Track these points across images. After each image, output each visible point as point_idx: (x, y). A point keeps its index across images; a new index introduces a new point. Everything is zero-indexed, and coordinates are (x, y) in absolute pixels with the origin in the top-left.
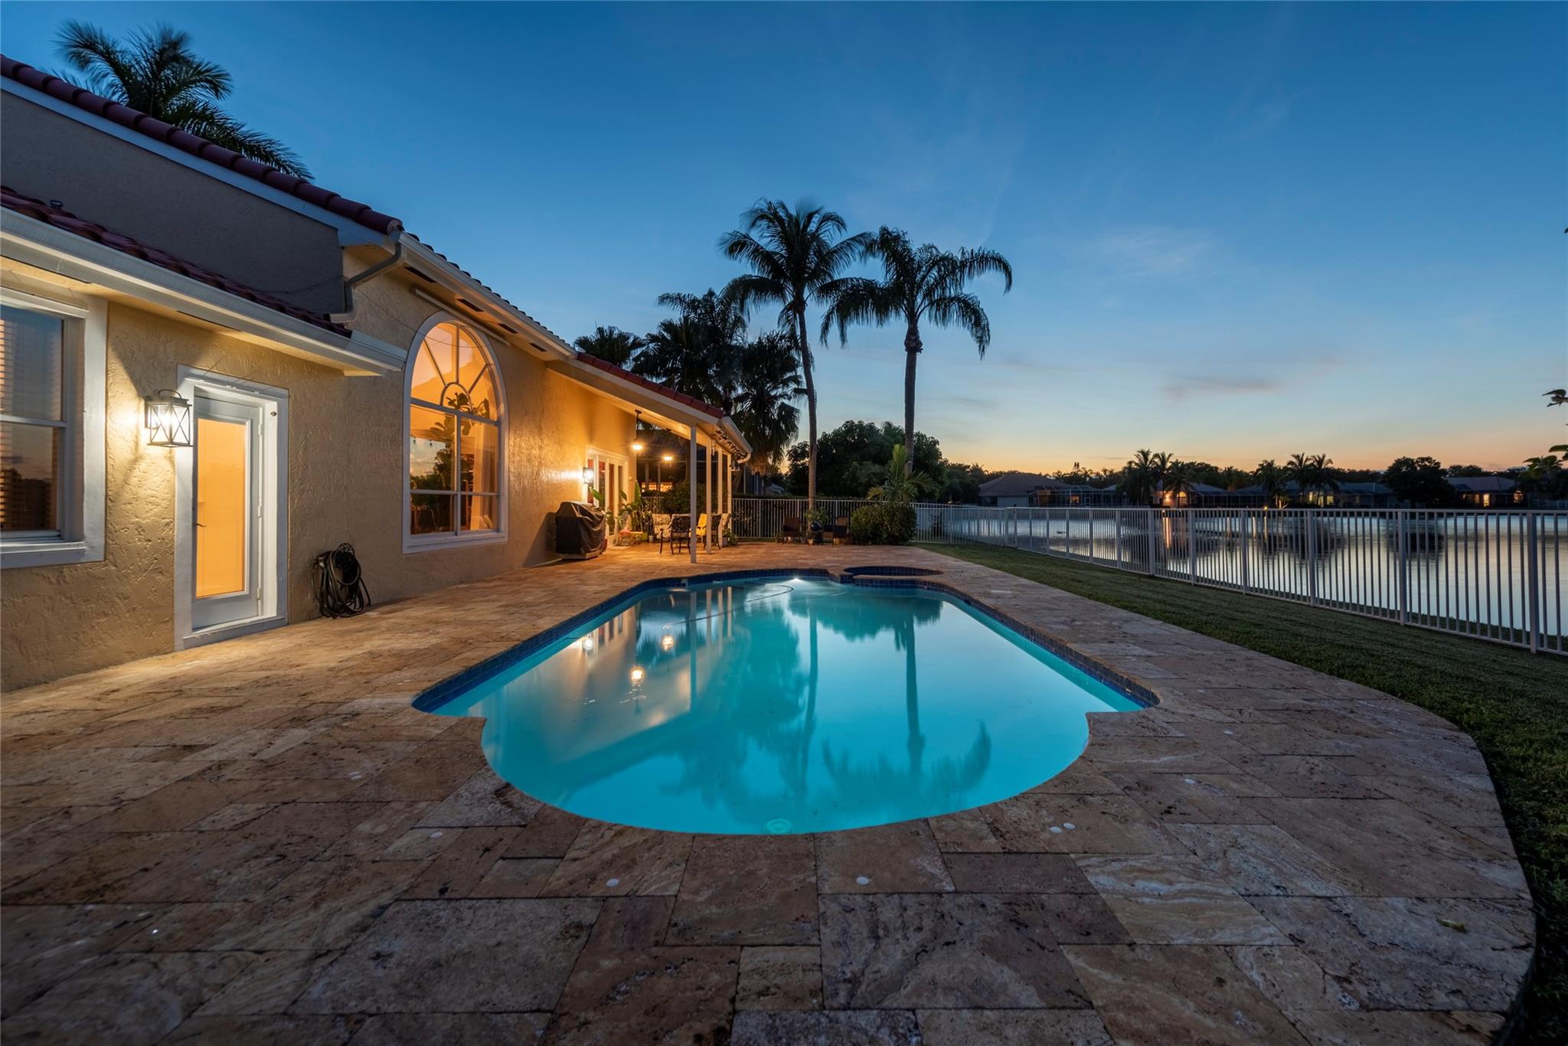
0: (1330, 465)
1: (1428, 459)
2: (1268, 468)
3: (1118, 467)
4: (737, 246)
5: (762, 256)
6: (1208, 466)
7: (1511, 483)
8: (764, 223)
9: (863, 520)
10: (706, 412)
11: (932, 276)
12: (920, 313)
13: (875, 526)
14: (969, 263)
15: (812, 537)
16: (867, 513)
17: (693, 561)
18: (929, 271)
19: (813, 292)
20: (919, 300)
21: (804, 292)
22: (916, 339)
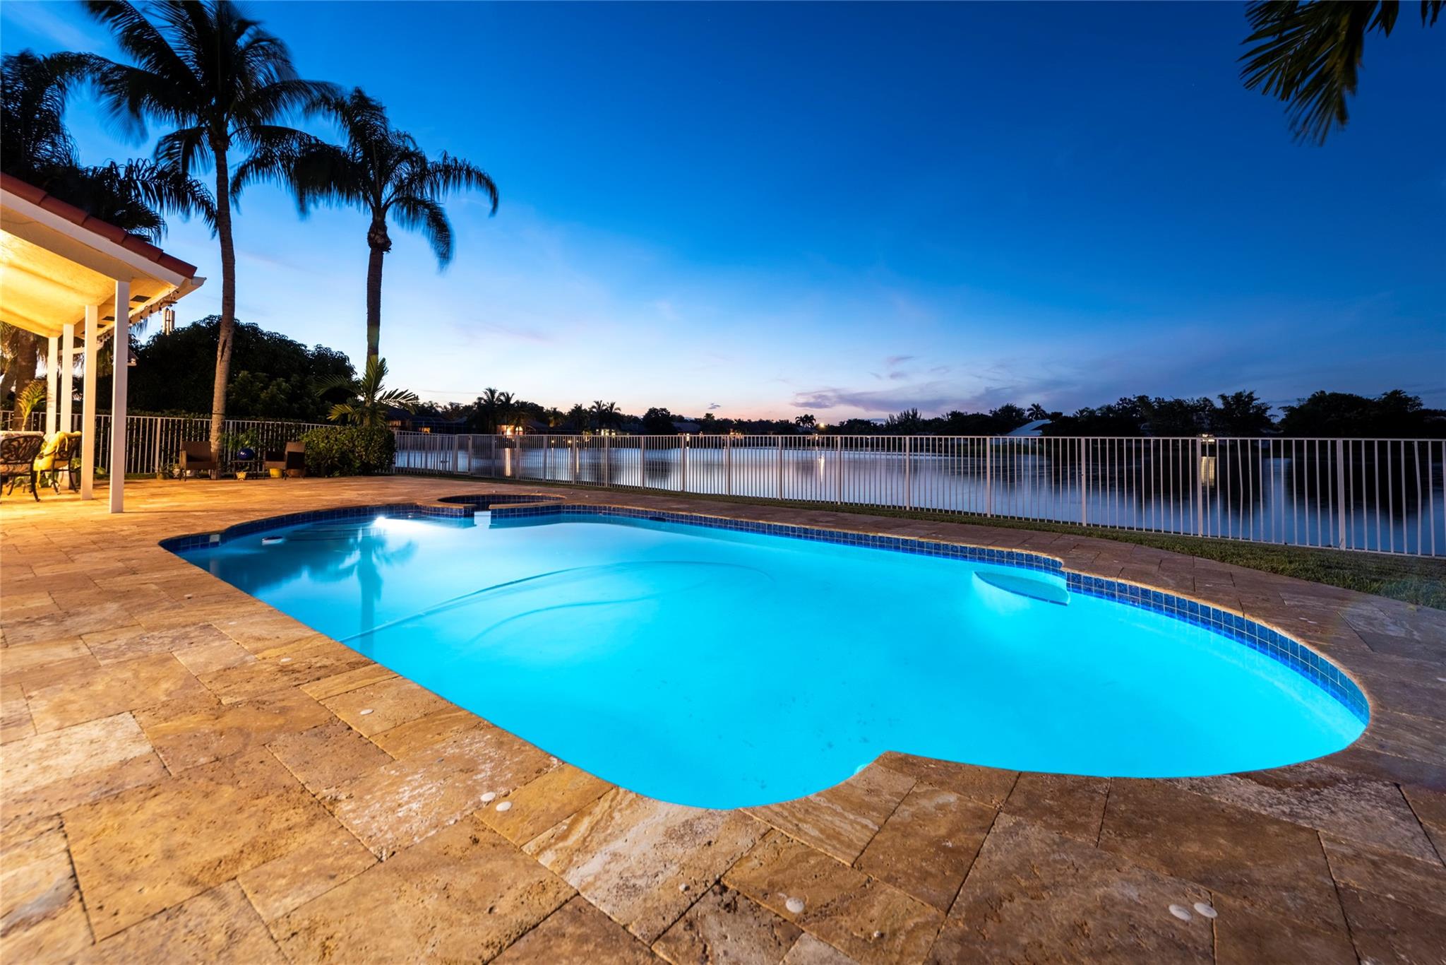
0: (617, 411)
2: (578, 410)
7: (698, 426)
9: (322, 445)
10: (157, 262)
11: (404, 170)
12: (386, 207)
13: (342, 453)
14: (453, 172)
15: (239, 468)
16: (327, 437)
17: (118, 509)
18: (398, 162)
19: (242, 129)
20: (388, 191)
21: (227, 125)
22: (385, 236)
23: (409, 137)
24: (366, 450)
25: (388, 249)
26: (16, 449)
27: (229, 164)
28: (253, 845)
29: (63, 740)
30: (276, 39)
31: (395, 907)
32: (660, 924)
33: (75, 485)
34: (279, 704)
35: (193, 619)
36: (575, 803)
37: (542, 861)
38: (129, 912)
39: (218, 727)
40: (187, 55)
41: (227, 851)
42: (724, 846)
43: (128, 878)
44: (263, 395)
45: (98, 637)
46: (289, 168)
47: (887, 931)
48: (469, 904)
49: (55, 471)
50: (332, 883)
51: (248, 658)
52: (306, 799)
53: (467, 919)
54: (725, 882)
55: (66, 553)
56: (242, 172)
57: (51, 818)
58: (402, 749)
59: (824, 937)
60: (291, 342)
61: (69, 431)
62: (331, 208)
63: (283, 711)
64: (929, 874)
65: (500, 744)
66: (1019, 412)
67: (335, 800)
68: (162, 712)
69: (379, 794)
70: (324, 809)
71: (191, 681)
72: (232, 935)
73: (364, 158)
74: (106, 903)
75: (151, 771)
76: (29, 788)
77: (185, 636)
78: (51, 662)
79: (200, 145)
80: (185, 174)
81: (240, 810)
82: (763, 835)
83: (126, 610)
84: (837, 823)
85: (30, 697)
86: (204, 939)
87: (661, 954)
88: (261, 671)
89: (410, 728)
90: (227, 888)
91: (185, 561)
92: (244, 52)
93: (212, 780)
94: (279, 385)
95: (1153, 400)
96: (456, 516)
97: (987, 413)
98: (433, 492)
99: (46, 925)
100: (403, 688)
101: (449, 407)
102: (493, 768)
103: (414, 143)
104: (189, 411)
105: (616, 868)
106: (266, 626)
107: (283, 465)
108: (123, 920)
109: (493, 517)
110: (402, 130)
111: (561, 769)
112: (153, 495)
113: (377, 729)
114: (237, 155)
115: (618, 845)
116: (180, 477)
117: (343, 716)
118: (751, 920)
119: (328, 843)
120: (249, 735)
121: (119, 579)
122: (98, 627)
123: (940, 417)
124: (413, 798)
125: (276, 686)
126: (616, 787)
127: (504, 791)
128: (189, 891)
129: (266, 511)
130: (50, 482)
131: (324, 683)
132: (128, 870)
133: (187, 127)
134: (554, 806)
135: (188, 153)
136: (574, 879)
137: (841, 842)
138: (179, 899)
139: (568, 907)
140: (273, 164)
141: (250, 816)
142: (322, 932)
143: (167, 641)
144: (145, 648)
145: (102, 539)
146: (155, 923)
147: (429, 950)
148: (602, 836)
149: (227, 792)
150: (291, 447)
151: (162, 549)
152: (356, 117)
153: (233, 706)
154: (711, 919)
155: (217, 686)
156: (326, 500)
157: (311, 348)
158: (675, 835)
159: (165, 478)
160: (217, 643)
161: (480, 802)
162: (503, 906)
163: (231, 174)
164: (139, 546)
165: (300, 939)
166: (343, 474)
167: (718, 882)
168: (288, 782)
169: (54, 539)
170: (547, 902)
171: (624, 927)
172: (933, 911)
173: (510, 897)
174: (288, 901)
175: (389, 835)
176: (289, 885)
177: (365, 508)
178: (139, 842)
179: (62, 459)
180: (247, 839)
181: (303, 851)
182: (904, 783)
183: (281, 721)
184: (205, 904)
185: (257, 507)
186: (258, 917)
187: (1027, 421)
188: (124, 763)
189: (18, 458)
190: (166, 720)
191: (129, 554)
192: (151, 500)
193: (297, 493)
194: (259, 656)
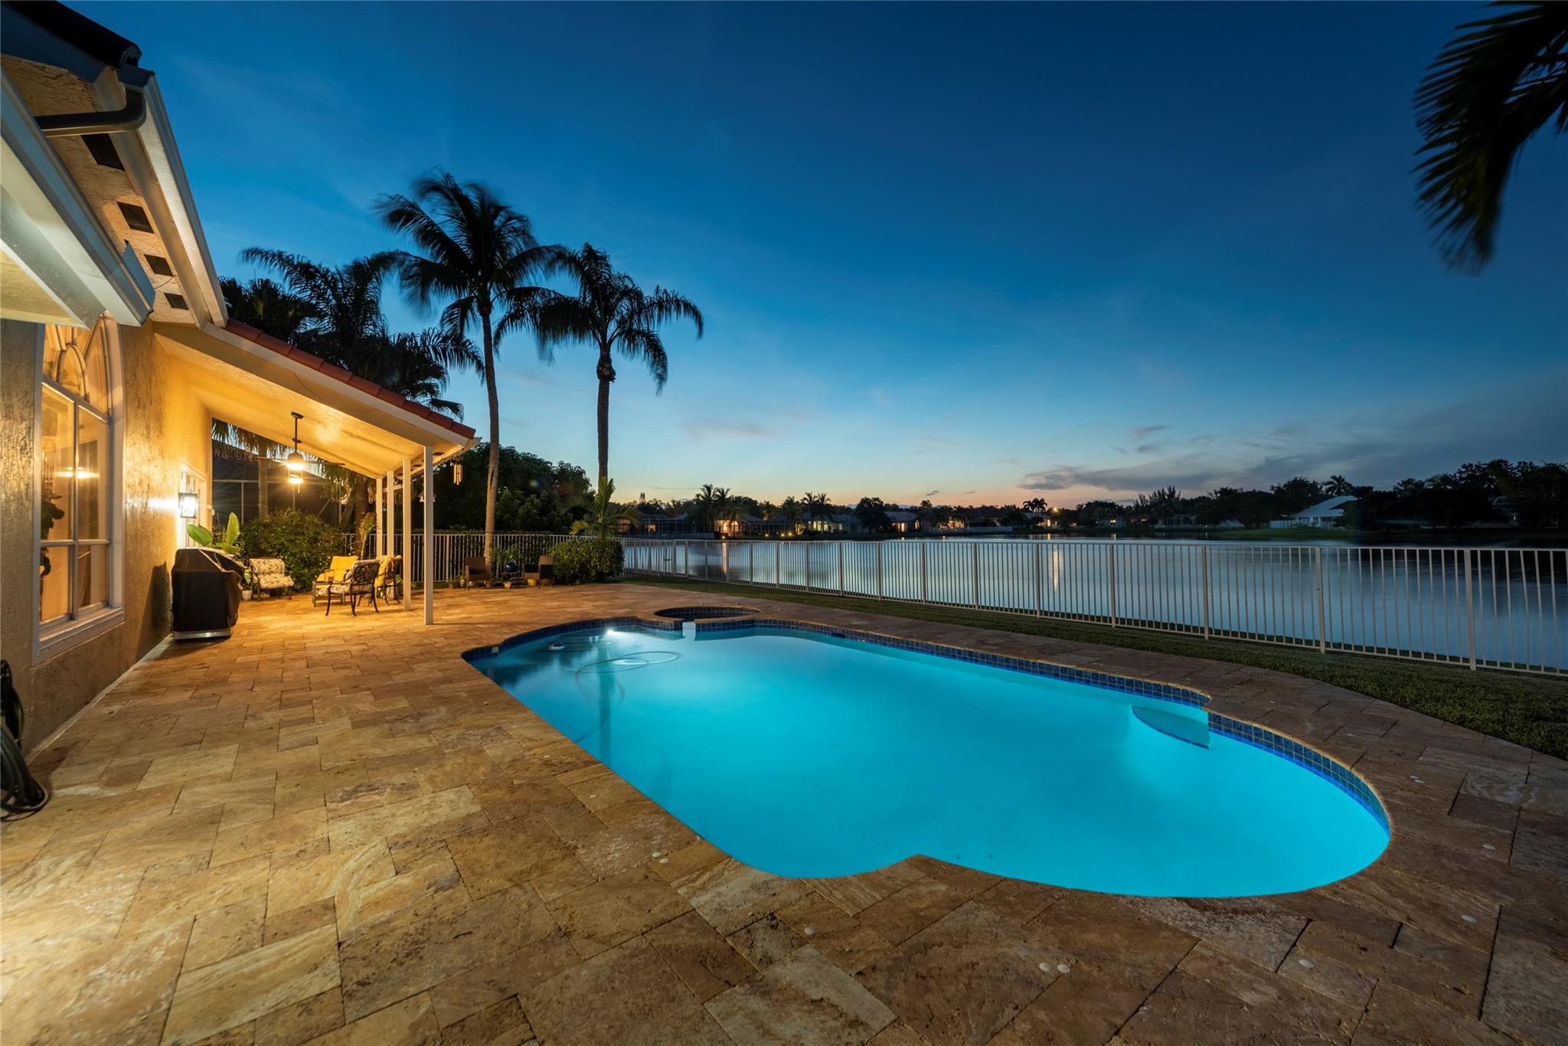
0: (828, 502)
1: (877, 499)
2: (790, 503)
3: (691, 497)
4: (401, 215)
5: (429, 234)
6: (750, 499)
7: (914, 516)
8: (437, 197)
9: (566, 557)
10: (450, 429)
11: (624, 306)
12: (611, 341)
13: (582, 564)
14: (666, 304)
15: (507, 579)
16: (570, 550)
17: (430, 622)
18: (619, 300)
19: (501, 294)
20: (612, 328)
21: (490, 293)
22: (610, 368)
23: (628, 277)
24: (600, 561)
25: (613, 379)
26: (364, 573)
27: (492, 321)
28: (536, 866)
29: (437, 799)
30: (522, 217)
31: (604, 903)
32: (733, 929)
33: (399, 595)
34: (546, 787)
35: (491, 722)
36: (704, 864)
37: (679, 892)
38: (485, 890)
39: (513, 798)
40: (461, 241)
41: (524, 867)
42: (783, 897)
43: (481, 874)
44: (521, 511)
45: (440, 732)
46: (535, 317)
47: (855, 949)
48: (639, 907)
49: (384, 587)
50: (574, 889)
51: (525, 754)
52: (561, 845)
53: (637, 913)
54: (776, 915)
55: (407, 662)
56: (502, 326)
57: (441, 841)
58: (612, 822)
59: (818, 947)
60: (540, 461)
61: (392, 556)
62: (567, 347)
63: (548, 791)
64: (898, 927)
65: (668, 825)
66: (1313, 487)
67: (576, 848)
68: (483, 787)
69: (598, 846)
70: (570, 852)
71: (495, 767)
72: (530, 905)
73: (593, 299)
74: (475, 884)
75: (482, 821)
76: (427, 825)
77: (488, 735)
78: (419, 749)
79: (472, 310)
80: (461, 336)
81: (529, 847)
82: (808, 894)
83: (452, 712)
84: (857, 893)
85: (415, 772)
86: (518, 905)
87: (729, 942)
88: (533, 763)
89: (618, 809)
90: (526, 884)
91: (479, 673)
92: (500, 230)
93: (513, 829)
94: (532, 501)
95: (1515, 465)
96: (668, 629)
97: (1267, 489)
98: (653, 603)
99: (451, 891)
100: (616, 782)
101: (671, 504)
102: (662, 839)
103: (632, 283)
104: (468, 528)
105: (717, 900)
106: (534, 730)
107: (537, 575)
108: (483, 893)
109: (698, 630)
110: (622, 273)
111: (700, 843)
112: (450, 606)
113: (599, 808)
114: (498, 314)
115: (723, 889)
116: (465, 586)
117: (580, 798)
118: (782, 933)
119: (572, 869)
120: (530, 805)
121: (443, 686)
122: (439, 725)
123: (1206, 495)
124: (616, 851)
125: (543, 774)
126: (730, 857)
127: (666, 853)
128: (509, 884)
129: (527, 624)
130: (382, 594)
131: (570, 774)
132: (481, 870)
133: (463, 298)
134: (692, 864)
135: (463, 317)
136: (694, 903)
137: (853, 903)
138: (505, 887)
139: (688, 915)
140: (523, 315)
141: (534, 851)
142: (569, 910)
143: (479, 737)
144: (468, 742)
145: (426, 652)
146: (497, 896)
147: (618, 924)
148: (715, 883)
149: (522, 837)
150: (543, 561)
151: (464, 661)
152: (585, 266)
153: (520, 785)
154: (761, 931)
155: (510, 772)
156: (571, 613)
157: (555, 465)
158: (755, 887)
159: (454, 588)
160: (506, 742)
161: (652, 857)
162: (656, 910)
163: (494, 328)
164: (450, 658)
165: (560, 911)
166: (583, 582)
167: (772, 914)
168: (552, 835)
169: (398, 650)
170: (678, 911)
171: (714, 928)
172: (888, 944)
173: (660, 906)
174: (554, 894)
175: (602, 869)
176: (554, 887)
177: (598, 620)
178: (483, 858)
179: (389, 578)
180: (533, 862)
181: (560, 871)
182: (916, 874)
183: (546, 798)
184: (516, 890)
185: (521, 619)
186: (541, 899)
187: (1326, 497)
188: (469, 815)
189: (365, 580)
190: (486, 792)
191: (444, 665)
192: (449, 612)
193: (549, 604)
194: (532, 752)
